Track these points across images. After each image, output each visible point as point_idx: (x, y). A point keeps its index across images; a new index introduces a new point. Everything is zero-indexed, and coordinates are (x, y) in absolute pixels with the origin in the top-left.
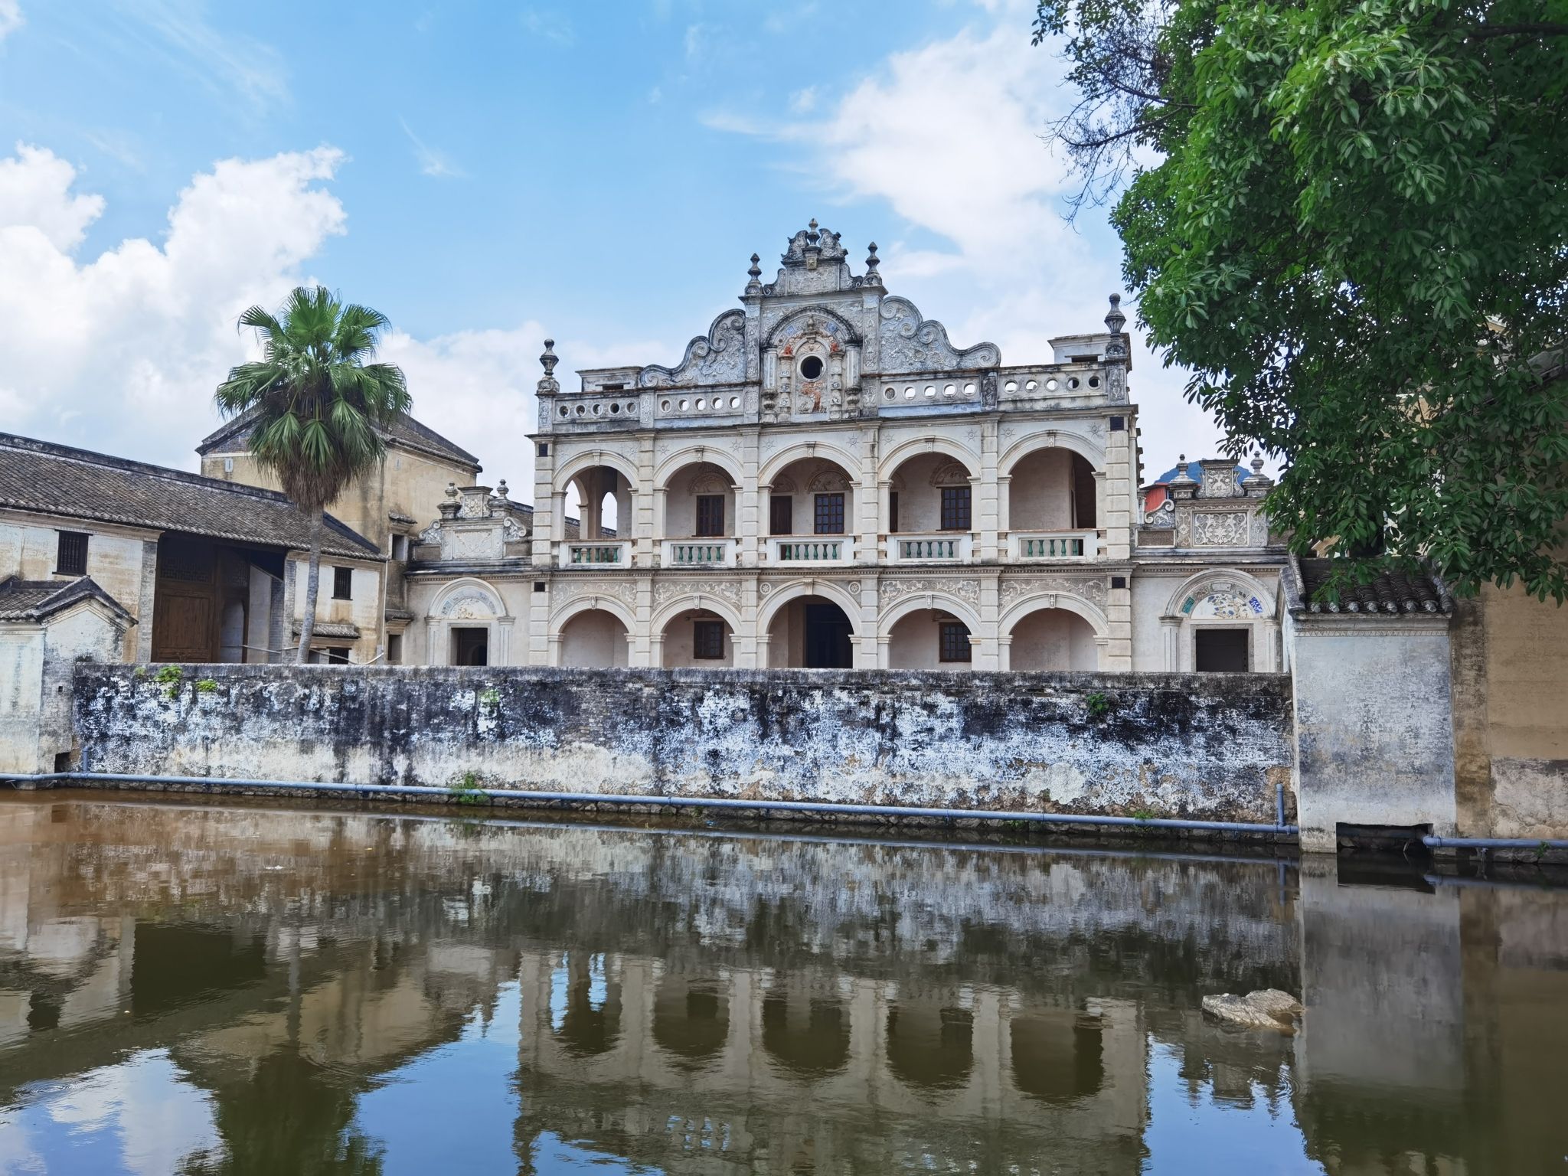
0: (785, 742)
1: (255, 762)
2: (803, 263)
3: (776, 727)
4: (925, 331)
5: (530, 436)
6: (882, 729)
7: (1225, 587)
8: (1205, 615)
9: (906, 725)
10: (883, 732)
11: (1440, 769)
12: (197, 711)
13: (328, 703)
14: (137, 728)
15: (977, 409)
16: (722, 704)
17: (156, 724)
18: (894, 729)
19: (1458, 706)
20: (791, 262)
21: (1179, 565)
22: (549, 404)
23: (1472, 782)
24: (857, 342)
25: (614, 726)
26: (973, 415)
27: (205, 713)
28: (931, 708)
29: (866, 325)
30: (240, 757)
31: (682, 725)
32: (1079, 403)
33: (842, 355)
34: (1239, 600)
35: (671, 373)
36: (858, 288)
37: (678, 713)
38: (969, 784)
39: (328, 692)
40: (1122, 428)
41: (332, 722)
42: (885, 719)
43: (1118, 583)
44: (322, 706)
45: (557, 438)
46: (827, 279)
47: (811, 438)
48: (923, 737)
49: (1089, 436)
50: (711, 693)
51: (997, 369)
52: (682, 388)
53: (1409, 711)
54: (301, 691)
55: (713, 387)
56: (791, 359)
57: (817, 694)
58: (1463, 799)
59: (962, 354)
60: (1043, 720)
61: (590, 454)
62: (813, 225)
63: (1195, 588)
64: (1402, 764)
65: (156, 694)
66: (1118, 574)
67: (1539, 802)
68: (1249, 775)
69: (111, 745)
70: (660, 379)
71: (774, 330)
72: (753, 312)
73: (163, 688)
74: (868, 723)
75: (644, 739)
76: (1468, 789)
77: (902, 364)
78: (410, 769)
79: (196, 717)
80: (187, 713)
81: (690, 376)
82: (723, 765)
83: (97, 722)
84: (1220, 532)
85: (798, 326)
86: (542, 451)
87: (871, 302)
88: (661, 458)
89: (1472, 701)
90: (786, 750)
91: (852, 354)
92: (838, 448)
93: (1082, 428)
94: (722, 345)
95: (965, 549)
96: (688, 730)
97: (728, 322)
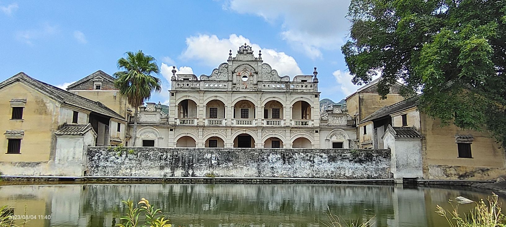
0: (289, 164)
1: (146, 172)
2: (243, 53)
3: (287, 161)
4: (273, 72)
5: (169, 91)
6: (311, 161)
7: (339, 133)
8: (335, 139)
9: (316, 160)
10: (311, 162)
11: (420, 167)
12: (127, 159)
13: (169, 157)
14: (108, 164)
15: (285, 91)
16: (274, 156)
17: (115, 163)
18: (314, 161)
19: (422, 155)
20: (240, 52)
21: (330, 128)
22: (174, 82)
23: (425, 169)
24: (257, 73)
25: (248, 162)
26: (284, 92)
27: (130, 160)
28: (321, 156)
29: (259, 69)
30: (141, 171)
31: (265, 161)
32: (308, 91)
33: (253, 76)
34: (341, 136)
35: (208, 77)
36: (256, 60)
37: (263, 158)
38: (329, 172)
39: (169, 154)
40: (317, 97)
41: (170, 162)
42: (311, 159)
43: (317, 132)
44: (167, 158)
45: (177, 92)
46: (249, 58)
47: (245, 95)
48: (320, 163)
49: (310, 99)
50: (271, 154)
51: (289, 82)
52: (211, 81)
53: (414, 156)
54: (160, 154)
55: (219, 81)
56: (240, 76)
57: (296, 154)
58: (424, 172)
59: (281, 78)
60: (344, 159)
61: (186, 96)
62: (245, 44)
63: (332, 133)
64: (414, 166)
65: (114, 155)
66: (317, 130)
67: (436, 173)
68: (383, 169)
69: (100, 169)
70: (205, 78)
71: (236, 68)
72: (230, 64)
73: (116, 153)
74: (308, 160)
75: (255, 165)
76: (424, 171)
77: (267, 79)
78: (193, 173)
79: (127, 161)
80: (124, 160)
81: (213, 78)
82: (275, 170)
83: (95, 162)
84: (337, 121)
85: (241, 68)
86: (173, 95)
87: (260, 64)
88: (205, 98)
89: (425, 154)
90: (289, 166)
91: (255, 75)
92: (252, 98)
93: (308, 96)
94: (222, 71)
95: (282, 124)
96: (266, 162)
97: (224, 65)
